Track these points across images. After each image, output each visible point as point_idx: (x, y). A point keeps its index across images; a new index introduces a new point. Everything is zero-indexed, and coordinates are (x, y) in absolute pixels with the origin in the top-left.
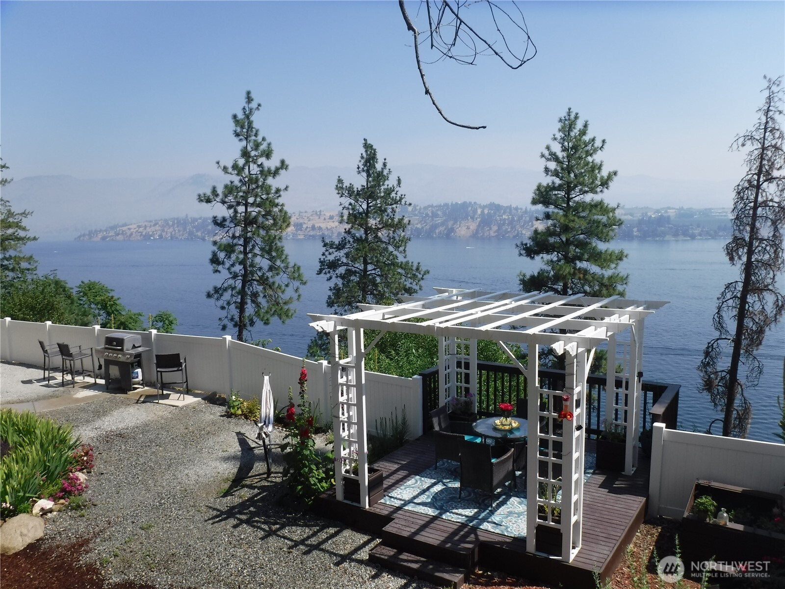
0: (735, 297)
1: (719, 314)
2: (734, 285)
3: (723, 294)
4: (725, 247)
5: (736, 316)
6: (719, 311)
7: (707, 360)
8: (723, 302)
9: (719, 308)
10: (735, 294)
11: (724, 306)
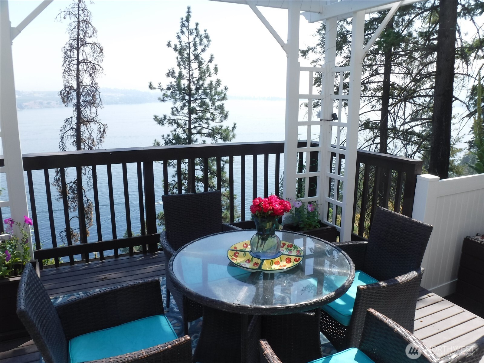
0: (72, 128)
1: (62, 142)
2: (70, 119)
3: (64, 127)
4: (59, 93)
5: (74, 142)
6: (62, 140)
7: (58, 177)
8: (64, 133)
9: (62, 138)
10: (72, 126)
11: (65, 136)
